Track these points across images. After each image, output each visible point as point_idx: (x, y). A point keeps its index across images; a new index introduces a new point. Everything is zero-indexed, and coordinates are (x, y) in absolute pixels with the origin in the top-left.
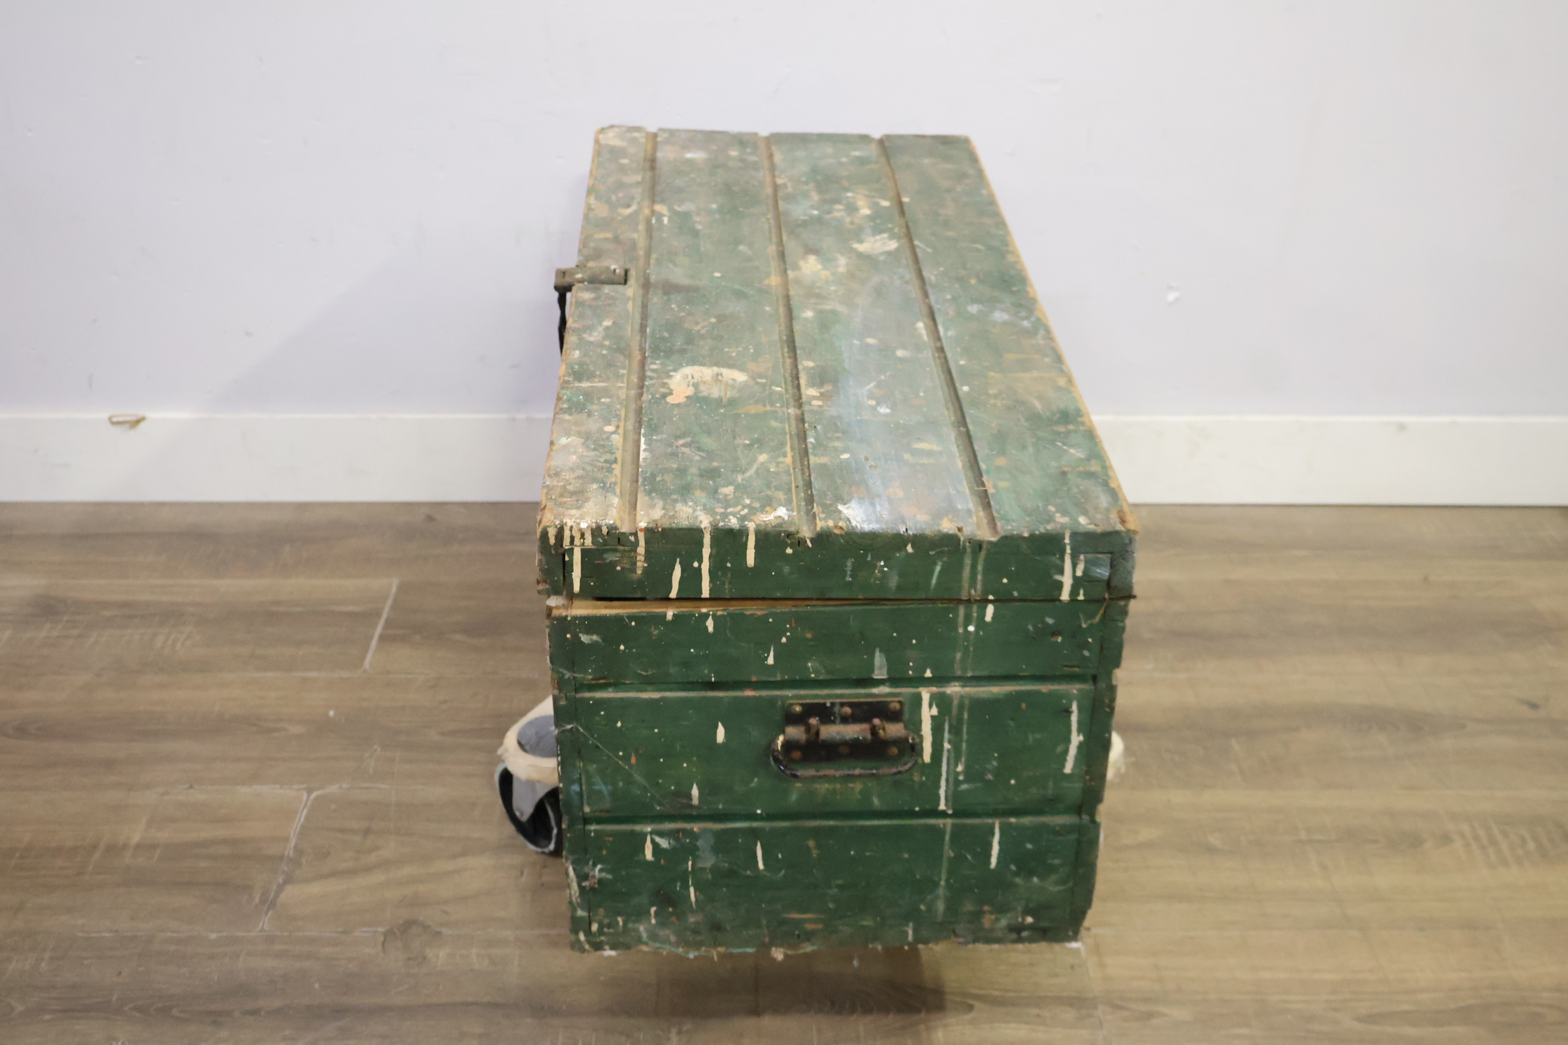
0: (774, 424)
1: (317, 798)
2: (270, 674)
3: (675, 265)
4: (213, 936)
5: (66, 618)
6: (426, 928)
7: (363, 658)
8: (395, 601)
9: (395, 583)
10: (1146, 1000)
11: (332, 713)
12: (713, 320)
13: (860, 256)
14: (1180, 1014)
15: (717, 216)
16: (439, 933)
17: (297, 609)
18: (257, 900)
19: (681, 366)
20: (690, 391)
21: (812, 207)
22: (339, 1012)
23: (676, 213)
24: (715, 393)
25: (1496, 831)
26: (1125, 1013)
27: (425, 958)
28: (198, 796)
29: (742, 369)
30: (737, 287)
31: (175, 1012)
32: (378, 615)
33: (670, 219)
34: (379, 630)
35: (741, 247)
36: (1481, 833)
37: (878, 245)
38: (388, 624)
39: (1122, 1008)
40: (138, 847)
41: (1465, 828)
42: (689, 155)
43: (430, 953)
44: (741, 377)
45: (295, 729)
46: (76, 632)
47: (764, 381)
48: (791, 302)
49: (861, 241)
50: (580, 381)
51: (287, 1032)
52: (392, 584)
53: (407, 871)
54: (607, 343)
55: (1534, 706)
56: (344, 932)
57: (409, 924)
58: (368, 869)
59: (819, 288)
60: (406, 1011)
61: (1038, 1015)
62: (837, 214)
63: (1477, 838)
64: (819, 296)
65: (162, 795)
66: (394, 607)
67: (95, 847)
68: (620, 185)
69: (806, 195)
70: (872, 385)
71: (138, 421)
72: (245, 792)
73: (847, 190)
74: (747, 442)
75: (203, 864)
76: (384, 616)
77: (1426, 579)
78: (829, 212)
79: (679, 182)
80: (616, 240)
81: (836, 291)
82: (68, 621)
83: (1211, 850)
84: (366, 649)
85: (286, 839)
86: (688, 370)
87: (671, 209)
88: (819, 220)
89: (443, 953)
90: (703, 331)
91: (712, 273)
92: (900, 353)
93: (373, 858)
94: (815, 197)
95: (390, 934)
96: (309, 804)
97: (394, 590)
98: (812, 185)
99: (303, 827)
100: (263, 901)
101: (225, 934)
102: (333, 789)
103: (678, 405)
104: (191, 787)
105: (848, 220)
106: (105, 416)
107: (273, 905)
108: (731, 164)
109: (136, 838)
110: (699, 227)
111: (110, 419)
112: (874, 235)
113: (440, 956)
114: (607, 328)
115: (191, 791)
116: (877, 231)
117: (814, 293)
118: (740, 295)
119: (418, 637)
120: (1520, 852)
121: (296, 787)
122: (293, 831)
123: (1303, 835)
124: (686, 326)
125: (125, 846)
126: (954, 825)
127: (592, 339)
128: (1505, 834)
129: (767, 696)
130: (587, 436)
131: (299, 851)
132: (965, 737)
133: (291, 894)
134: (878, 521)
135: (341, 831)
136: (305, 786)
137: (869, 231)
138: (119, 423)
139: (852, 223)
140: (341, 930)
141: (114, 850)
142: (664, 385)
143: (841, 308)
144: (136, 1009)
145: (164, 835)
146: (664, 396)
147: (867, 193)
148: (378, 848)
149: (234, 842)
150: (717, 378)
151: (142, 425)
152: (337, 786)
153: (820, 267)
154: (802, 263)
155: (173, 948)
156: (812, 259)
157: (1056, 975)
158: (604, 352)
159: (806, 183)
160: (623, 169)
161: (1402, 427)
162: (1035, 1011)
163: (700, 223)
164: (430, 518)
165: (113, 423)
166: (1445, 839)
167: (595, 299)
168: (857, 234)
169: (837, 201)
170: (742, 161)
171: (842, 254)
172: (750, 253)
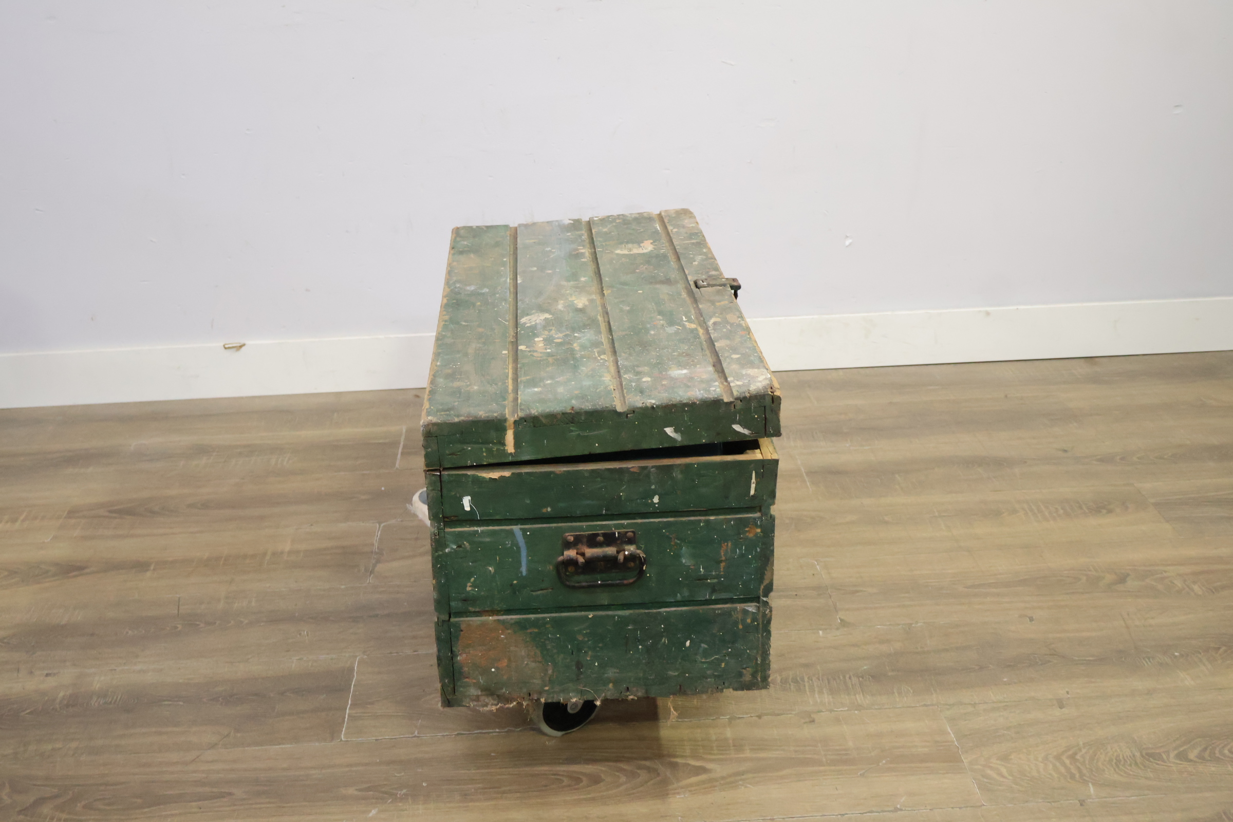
3: (668, 294)
12: (637, 271)
13: (548, 311)
15: (649, 326)
20: (642, 245)
21: (579, 338)
23: (679, 324)
24: (630, 246)
29: (618, 254)
30: (626, 287)
33: (681, 320)
35: (628, 308)
37: (534, 319)
42: (685, 371)
44: (618, 251)
47: (607, 251)
49: (546, 319)
50: (697, 242)
54: (692, 256)
59: (577, 291)
62: (561, 335)
64: (577, 287)
68: (728, 336)
69: (583, 347)
70: (552, 256)
73: (549, 355)
74: (613, 233)
78: (566, 336)
79: (684, 347)
80: (713, 302)
81: (566, 290)
86: (645, 251)
87: (684, 326)
88: (574, 330)
90: (642, 266)
91: (643, 292)
92: (535, 269)
94: (576, 346)
98: (578, 356)
103: (647, 240)
105: (553, 332)
108: (646, 369)
110: (659, 317)
112: (536, 323)
114: (694, 261)
116: (533, 328)
117: (580, 289)
118: (625, 283)
124: (652, 267)
127: (700, 256)
130: (684, 227)
137: (539, 327)
139: (550, 330)
142: (656, 245)
143: (564, 283)
146: (654, 242)
147: (535, 354)
150: (630, 250)
153: (575, 302)
154: (587, 303)
156: (580, 306)
158: (691, 253)
159: (582, 357)
160: (734, 350)
163: (660, 321)
167: (708, 272)
168: (547, 324)
169: (561, 344)
170: (638, 373)
171: (560, 311)
172: (621, 306)
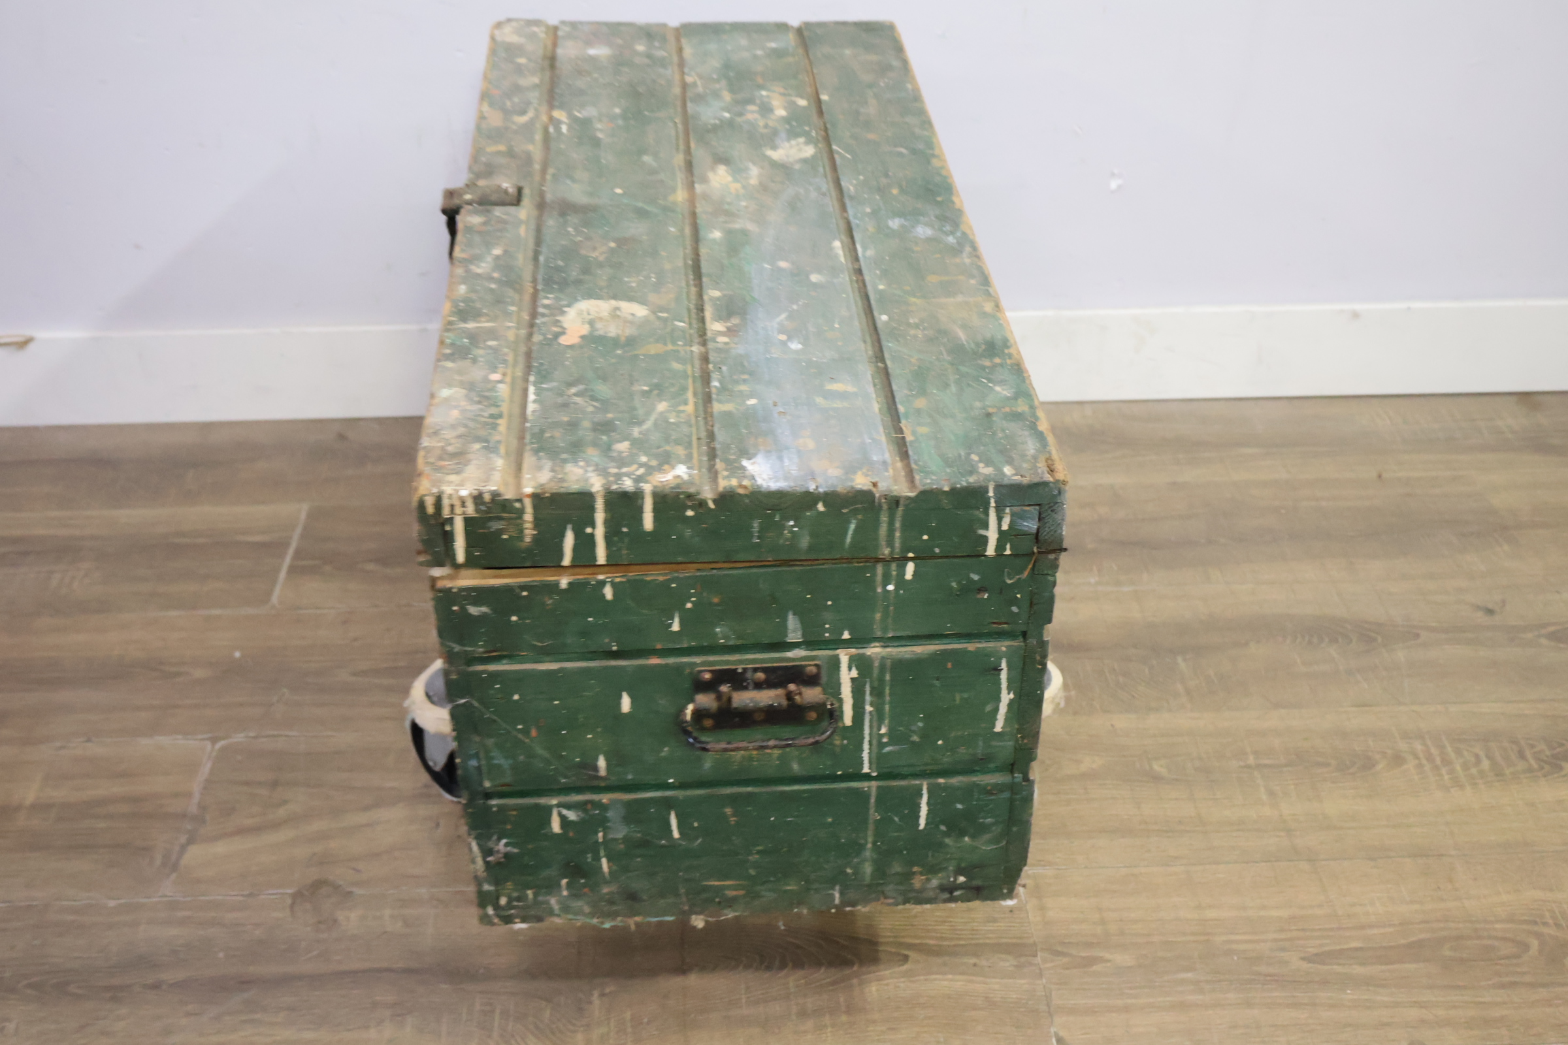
0: (676, 366)
1: (222, 748)
2: (173, 613)
3: (574, 180)
4: (112, 904)
6: (336, 888)
7: (269, 593)
8: (305, 528)
9: (305, 508)
10: (1089, 945)
11: (237, 654)
12: (612, 245)
13: (774, 164)
14: (1123, 959)
15: (620, 122)
16: (351, 893)
17: (201, 540)
18: (158, 862)
19: (576, 300)
20: (585, 330)
21: (723, 109)
22: (244, 983)
23: (575, 120)
24: (612, 331)
25: (1449, 749)
26: (1065, 960)
27: (335, 921)
28: (96, 749)
29: (643, 302)
30: (640, 204)
31: (72, 989)
32: (287, 545)
33: (570, 127)
34: (288, 560)
35: (647, 159)
36: (1434, 751)
37: (793, 151)
38: (298, 554)
39: (1062, 954)
40: (33, 807)
41: (1419, 747)
42: (592, 52)
43: (341, 915)
44: (640, 311)
45: (199, 673)
47: (665, 315)
48: (698, 221)
49: (775, 148)
50: (465, 320)
51: (190, 1008)
52: (301, 510)
53: (317, 826)
54: (496, 275)
55: (1490, 612)
56: (251, 895)
57: (318, 884)
58: (276, 826)
59: (729, 204)
60: (316, 980)
61: (975, 965)
62: (750, 117)
63: (1430, 758)
64: (728, 213)
65: (59, 749)
66: (303, 537)
68: (517, 89)
69: (716, 95)
70: (783, 316)
71: (24, 344)
72: (146, 744)
73: (761, 87)
74: (646, 388)
75: (102, 825)
76: (294, 545)
77: (1380, 476)
78: (741, 114)
79: (580, 83)
80: (510, 154)
81: (746, 207)
83: (1157, 778)
84: (274, 582)
85: (189, 795)
86: (585, 305)
87: (570, 116)
88: (730, 124)
89: (354, 915)
90: (601, 258)
91: (613, 189)
92: (814, 278)
93: (282, 812)
94: (727, 96)
95: (298, 896)
96: (214, 754)
97: (303, 516)
98: (724, 83)
99: (208, 781)
100: (165, 864)
101: (123, 901)
102: (239, 738)
103: (571, 347)
104: (89, 740)
105: (761, 123)
107: (175, 867)
108: (638, 60)
109: (30, 798)
110: (600, 135)
112: (788, 140)
113: (351, 919)
114: (497, 258)
115: (89, 745)
116: (792, 134)
117: (723, 210)
118: (642, 214)
119: (328, 568)
120: (1474, 771)
121: (200, 737)
122: (196, 787)
123: (1251, 760)
124: (583, 252)
125: (18, 808)
126: (879, 787)
127: (479, 271)
128: (1458, 752)
129: (674, 663)
130: (470, 387)
131: (203, 808)
132: (887, 698)
133: (195, 854)
134: (786, 479)
135: (247, 783)
136: (209, 735)
137: (783, 135)
138: (6, 345)
139: (766, 126)
140: (246, 893)
141: (7, 811)
142: (557, 323)
143: (751, 227)
144: (30, 986)
145: (59, 794)
146: (557, 336)
147: (782, 90)
148: (285, 802)
149: (135, 800)
150: (615, 314)
151: (31, 347)
152: (242, 735)
153: (730, 179)
154: (711, 175)
155: (71, 918)
156: (722, 170)
157: (995, 920)
158: (493, 286)
159: (718, 81)
160: (519, 70)
161: (1356, 315)
162: (973, 960)
163: (601, 130)
164: (342, 437)
166: (1398, 760)
167: (484, 224)
168: (771, 140)
169: (750, 101)
170: (649, 56)
171: (754, 164)
172: (654, 164)
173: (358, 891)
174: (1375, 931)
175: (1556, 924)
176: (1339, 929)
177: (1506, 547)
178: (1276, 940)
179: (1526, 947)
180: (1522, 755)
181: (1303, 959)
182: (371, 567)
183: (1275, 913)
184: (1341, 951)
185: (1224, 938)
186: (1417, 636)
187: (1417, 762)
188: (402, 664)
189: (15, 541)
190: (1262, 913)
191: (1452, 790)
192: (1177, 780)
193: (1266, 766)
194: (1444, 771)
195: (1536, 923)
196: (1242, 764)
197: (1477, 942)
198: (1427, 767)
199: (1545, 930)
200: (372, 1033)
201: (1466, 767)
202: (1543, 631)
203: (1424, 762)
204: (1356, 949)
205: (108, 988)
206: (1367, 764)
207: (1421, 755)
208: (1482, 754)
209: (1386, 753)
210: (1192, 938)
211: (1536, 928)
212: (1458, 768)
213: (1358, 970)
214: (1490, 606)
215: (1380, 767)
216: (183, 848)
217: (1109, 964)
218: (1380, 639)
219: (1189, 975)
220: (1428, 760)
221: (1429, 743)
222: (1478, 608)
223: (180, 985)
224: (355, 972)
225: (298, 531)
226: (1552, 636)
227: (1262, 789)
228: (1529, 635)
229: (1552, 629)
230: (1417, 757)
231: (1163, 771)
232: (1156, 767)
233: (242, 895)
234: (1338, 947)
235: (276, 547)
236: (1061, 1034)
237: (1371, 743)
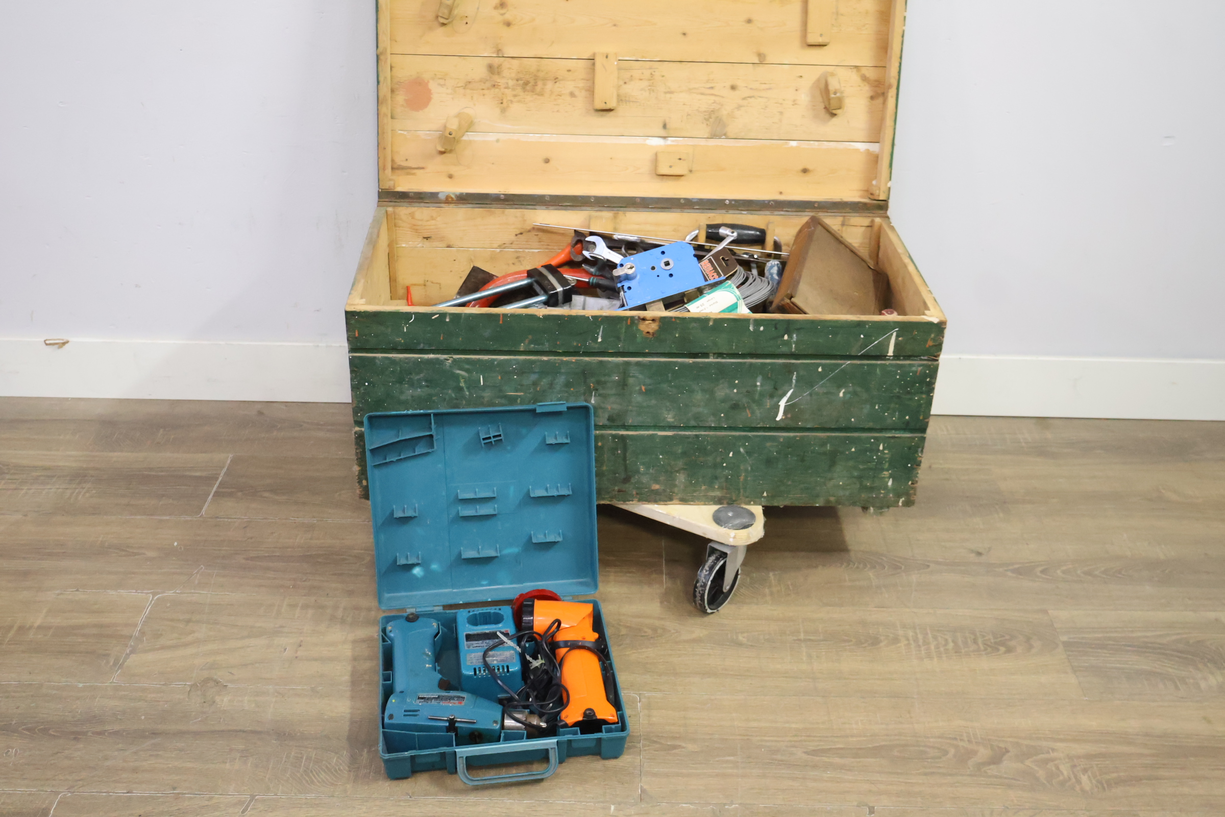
1: (157, 599)
2: (139, 517)
4: (81, 685)
5: (8, 476)
6: (217, 682)
7: (201, 508)
8: (228, 469)
9: (231, 456)
10: (674, 738)
11: (176, 544)
14: (691, 747)
16: (226, 686)
17: (162, 474)
18: (111, 664)
22: (155, 734)
25: (930, 635)
26: (658, 746)
27: (214, 702)
28: (80, 596)
31: (51, 732)
32: (217, 479)
34: (215, 489)
36: (920, 637)
38: (222, 485)
39: (655, 742)
40: (39, 627)
41: (910, 633)
43: (218, 699)
45: (151, 554)
46: (13, 486)
51: (120, 746)
52: (226, 457)
53: (211, 647)
55: (979, 554)
56: (165, 685)
57: (207, 680)
58: (186, 645)
60: (197, 734)
63: (916, 640)
65: (58, 595)
66: (227, 473)
67: (11, 627)
71: (64, 343)
72: (112, 594)
75: (80, 640)
76: (220, 479)
77: (930, 467)
82: (9, 479)
83: (740, 644)
84: (205, 501)
85: (135, 625)
89: (226, 699)
93: (190, 638)
95: (194, 686)
96: (153, 602)
97: (229, 462)
99: (147, 617)
100: (115, 664)
101: (88, 684)
102: (170, 593)
104: (77, 590)
106: (43, 340)
107: (121, 666)
109: (38, 622)
111: (45, 341)
113: (224, 701)
115: (77, 593)
119: (240, 494)
121: (146, 591)
122: (140, 620)
123: (802, 636)
125: (31, 627)
128: (935, 638)
131: (143, 633)
133: (133, 660)
135: (172, 620)
136: (152, 591)
138: (50, 344)
140: (163, 683)
141: (22, 629)
144: (28, 729)
145: (57, 621)
148: (193, 632)
149: (101, 626)
151: (67, 345)
152: (172, 592)
155: (54, 692)
164: (260, 413)
165: (47, 344)
166: (896, 640)
173: (230, 685)
174: (854, 739)
175: (968, 741)
176: (832, 736)
177: (1001, 515)
178: (790, 741)
179: (946, 753)
180: (975, 641)
181: (805, 753)
182: (266, 494)
183: (794, 726)
184: (830, 749)
185: (758, 738)
186: (928, 566)
187: (906, 642)
188: (278, 554)
189: (45, 469)
190: (787, 725)
191: (925, 660)
192: (752, 646)
193: (810, 640)
194: (923, 648)
195: (955, 739)
196: (795, 638)
197: (916, 748)
198: (913, 645)
199: (961, 744)
200: (228, 766)
201: (937, 647)
202: (1011, 568)
203: (912, 642)
204: (842, 749)
205: (73, 733)
206: (875, 641)
207: (911, 638)
208: (950, 640)
209: (888, 636)
210: (739, 737)
211: (955, 742)
212: (933, 647)
213: (837, 760)
214: (980, 551)
215: (882, 644)
216: (128, 655)
217: (683, 750)
218: (903, 567)
219: (732, 758)
220: (914, 641)
221: (918, 631)
222: (972, 551)
223: (116, 733)
224: (223, 731)
225: (225, 470)
226: (1015, 571)
227: (804, 654)
228: (1001, 569)
229: (1016, 566)
230: (908, 640)
231: (744, 640)
232: (740, 638)
233: (159, 684)
234: (829, 747)
235: (209, 480)
236: (645, 787)
237: (881, 630)
